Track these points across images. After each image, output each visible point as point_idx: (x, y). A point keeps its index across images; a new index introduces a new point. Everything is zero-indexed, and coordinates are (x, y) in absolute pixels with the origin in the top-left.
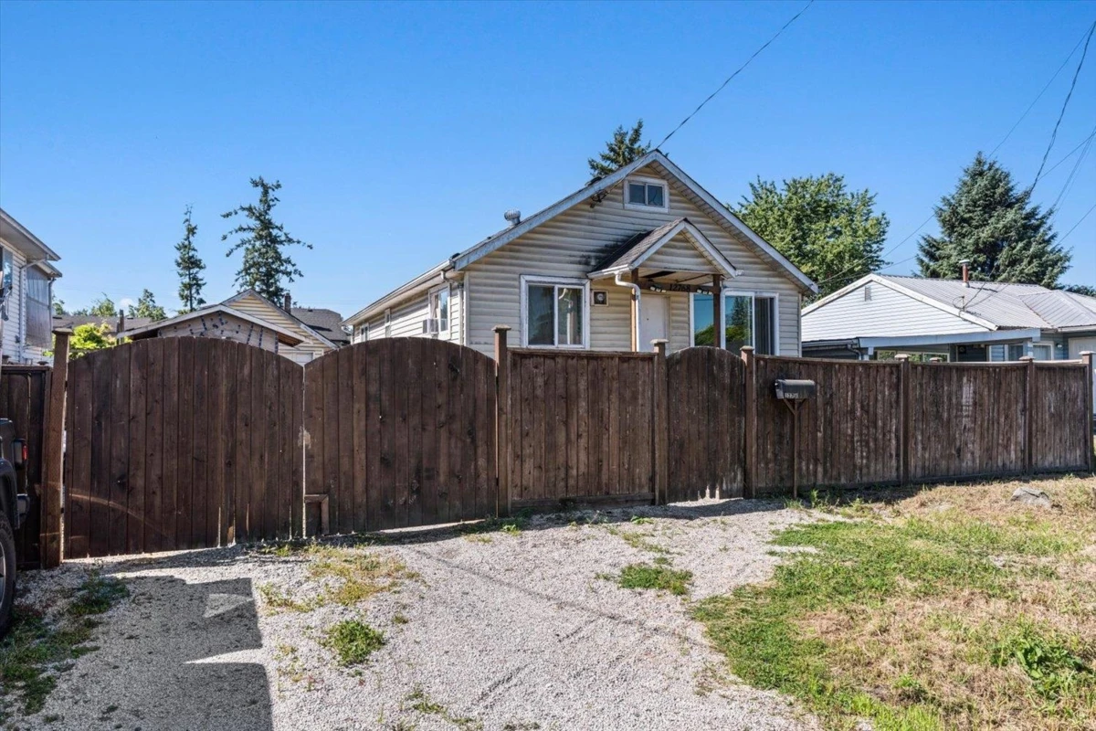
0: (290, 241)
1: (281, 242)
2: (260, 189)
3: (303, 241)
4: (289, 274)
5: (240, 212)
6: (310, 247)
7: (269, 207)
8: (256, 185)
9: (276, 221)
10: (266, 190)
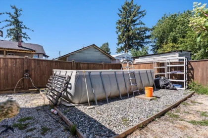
0: (26, 28)
1: (23, 28)
2: (14, 10)
3: (30, 29)
4: (26, 38)
5: (5, 14)
6: (33, 31)
7: (18, 16)
8: (13, 8)
9: (20, 20)
10: (17, 11)
